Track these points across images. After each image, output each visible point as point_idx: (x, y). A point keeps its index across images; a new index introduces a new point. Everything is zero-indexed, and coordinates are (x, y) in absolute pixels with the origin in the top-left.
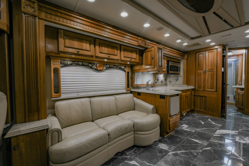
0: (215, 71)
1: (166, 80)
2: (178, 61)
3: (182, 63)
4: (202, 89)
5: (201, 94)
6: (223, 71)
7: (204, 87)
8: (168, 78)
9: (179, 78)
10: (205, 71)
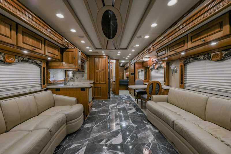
0: (105, 71)
1: (73, 76)
2: (83, 62)
3: (86, 63)
4: (98, 83)
5: (98, 86)
6: (108, 71)
7: (100, 81)
8: (75, 75)
9: (84, 75)
10: (100, 71)
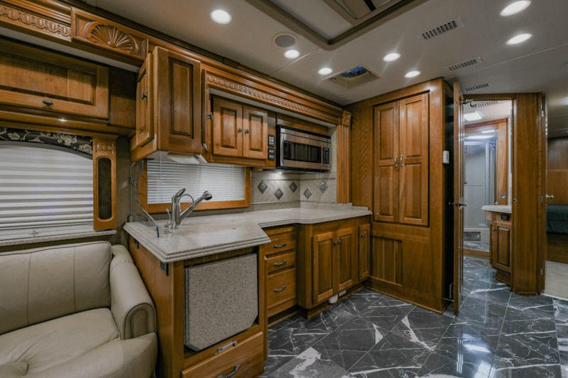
0: (425, 162)
3: (334, 137)
4: (391, 218)
5: (389, 234)
6: (446, 160)
7: (396, 211)
8: (301, 182)
9: (329, 183)
10: (398, 162)
